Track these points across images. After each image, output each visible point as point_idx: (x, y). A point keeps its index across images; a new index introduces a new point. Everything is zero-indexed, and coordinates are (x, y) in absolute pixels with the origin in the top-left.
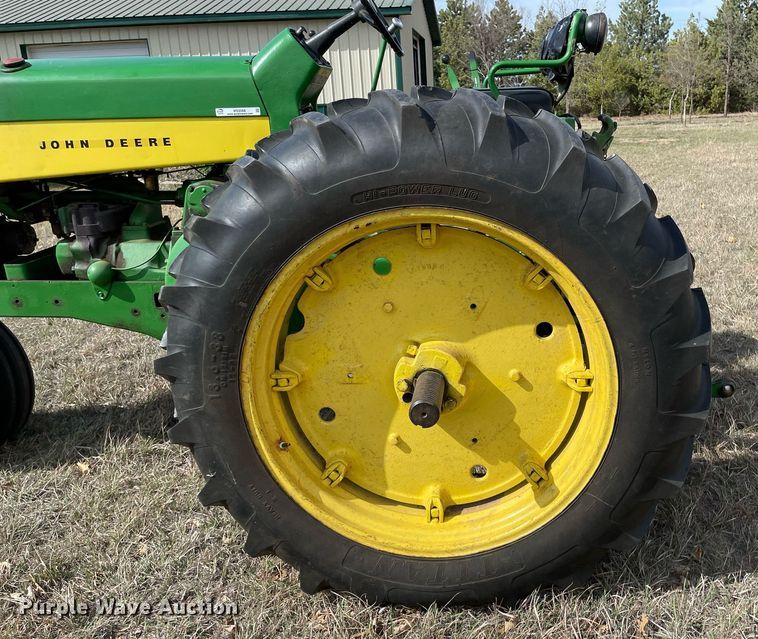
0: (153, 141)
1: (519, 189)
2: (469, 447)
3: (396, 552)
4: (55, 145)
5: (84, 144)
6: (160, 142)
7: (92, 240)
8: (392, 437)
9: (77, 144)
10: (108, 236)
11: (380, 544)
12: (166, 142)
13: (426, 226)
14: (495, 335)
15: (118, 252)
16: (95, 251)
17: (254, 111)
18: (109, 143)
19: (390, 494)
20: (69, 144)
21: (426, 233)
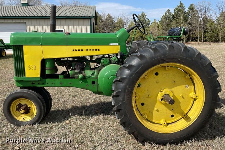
0: (96, 50)
1: (189, 59)
2: (171, 111)
3: (159, 132)
4: (76, 50)
5: (82, 50)
6: (98, 50)
7: (79, 70)
8: (156, 109)
9: (81, 50)
10: (82, 69)
11: (156, 131)
12: (99, 50)
13: (168, 66)
14: (178, 87)
15: (84, 72)
16: (80, 73)
17: (117, 44)
18: (87, 50)
19: (154, 121)
20: (79, 50)
21: (168, 68)
